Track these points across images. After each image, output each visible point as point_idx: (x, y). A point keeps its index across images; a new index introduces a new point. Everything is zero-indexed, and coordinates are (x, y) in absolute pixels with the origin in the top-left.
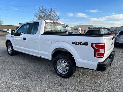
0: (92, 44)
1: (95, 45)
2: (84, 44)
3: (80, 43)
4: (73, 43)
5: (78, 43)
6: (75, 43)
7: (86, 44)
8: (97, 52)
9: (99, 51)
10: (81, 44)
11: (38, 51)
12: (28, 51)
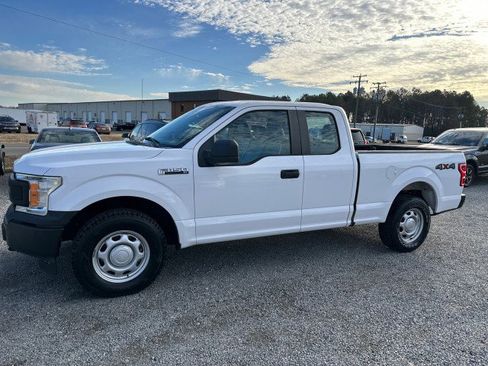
0: (459, 165)
10: (448, 166)
11: (348, 208)
12: (301, 220)
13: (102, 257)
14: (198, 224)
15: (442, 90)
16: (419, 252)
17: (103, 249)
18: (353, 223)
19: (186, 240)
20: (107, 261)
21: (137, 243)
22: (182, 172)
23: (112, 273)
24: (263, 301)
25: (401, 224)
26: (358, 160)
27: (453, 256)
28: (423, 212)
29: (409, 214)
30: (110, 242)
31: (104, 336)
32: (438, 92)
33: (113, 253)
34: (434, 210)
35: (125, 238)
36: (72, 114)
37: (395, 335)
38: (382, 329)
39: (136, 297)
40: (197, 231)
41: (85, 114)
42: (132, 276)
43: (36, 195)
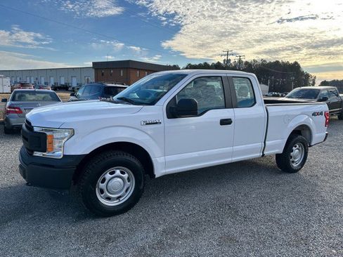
5: (316, 114)
10: (319, 114)
11: (260, 145)
12: (232, 154)
13: (103, 188)
14: (167, 160)
15: (280, 61)
16: (301, 172)
17: (103, 181)
18: (263, 155)
19: (159, 171)
20: (105, 190)
21: (126, 176)
22: (156, 123)
23: (109, 199)
24: (217, 213)
25: (292, 153)
26: (267, 111)
27: (324, 174)
28: (304, 145)
29: (296, 147)
30: (108, 176)
31: (117, 247)
32: (277, 62)
33: (110, 184)
34: (310, 143)
35: (118, 172)
36: (18, 79)
37: (315, 231)
38: (304, 228)
39: (126, 215)
40: (166, 165)
41: (28, 78)
42: (123, 200)
43: (51, 143)
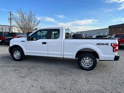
0: (111, 44)
1: (113, 45)
2: (106, 44)
3: (102, 44)
4: (98, 44)
5: (101, 44)
6: (99, 44)
7: (107, 44)
8: (115, 49)
9: (116, 48)
10: (104, 44)
11: (61, 53)
12: (48, 54)
25: (83, 61)
